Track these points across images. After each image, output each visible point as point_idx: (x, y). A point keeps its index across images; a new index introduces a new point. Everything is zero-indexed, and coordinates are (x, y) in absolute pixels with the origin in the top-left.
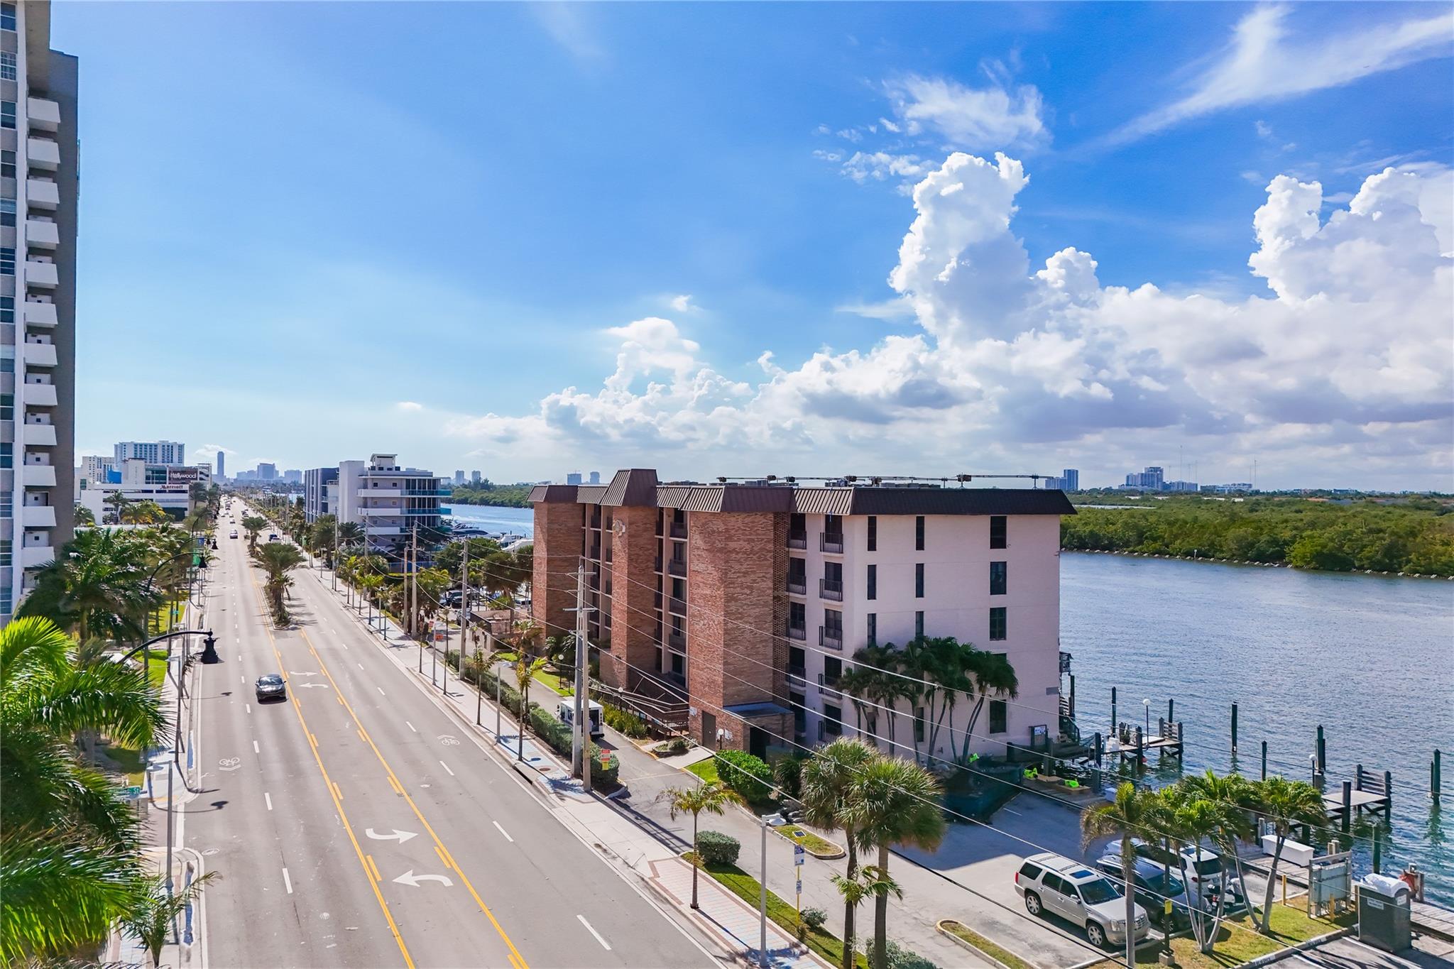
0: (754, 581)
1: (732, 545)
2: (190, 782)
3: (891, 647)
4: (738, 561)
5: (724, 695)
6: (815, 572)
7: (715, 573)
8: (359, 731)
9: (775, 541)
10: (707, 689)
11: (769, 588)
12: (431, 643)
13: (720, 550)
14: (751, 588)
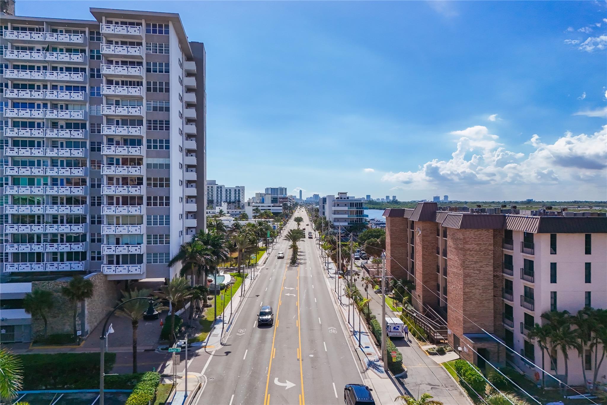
0: (481, 267)
1: (467, 246)
2: (224, 339)
3: (566, 313)
4: (472, 255)
5: (464, 327)
6: (518, 264)
7: (459, 261)
8: (297, 321)
9: (495, 244)
10: (455, 322)
11: (491, 271)
12: (346, 277)
13: (461, 249)
14: (480, 271)
